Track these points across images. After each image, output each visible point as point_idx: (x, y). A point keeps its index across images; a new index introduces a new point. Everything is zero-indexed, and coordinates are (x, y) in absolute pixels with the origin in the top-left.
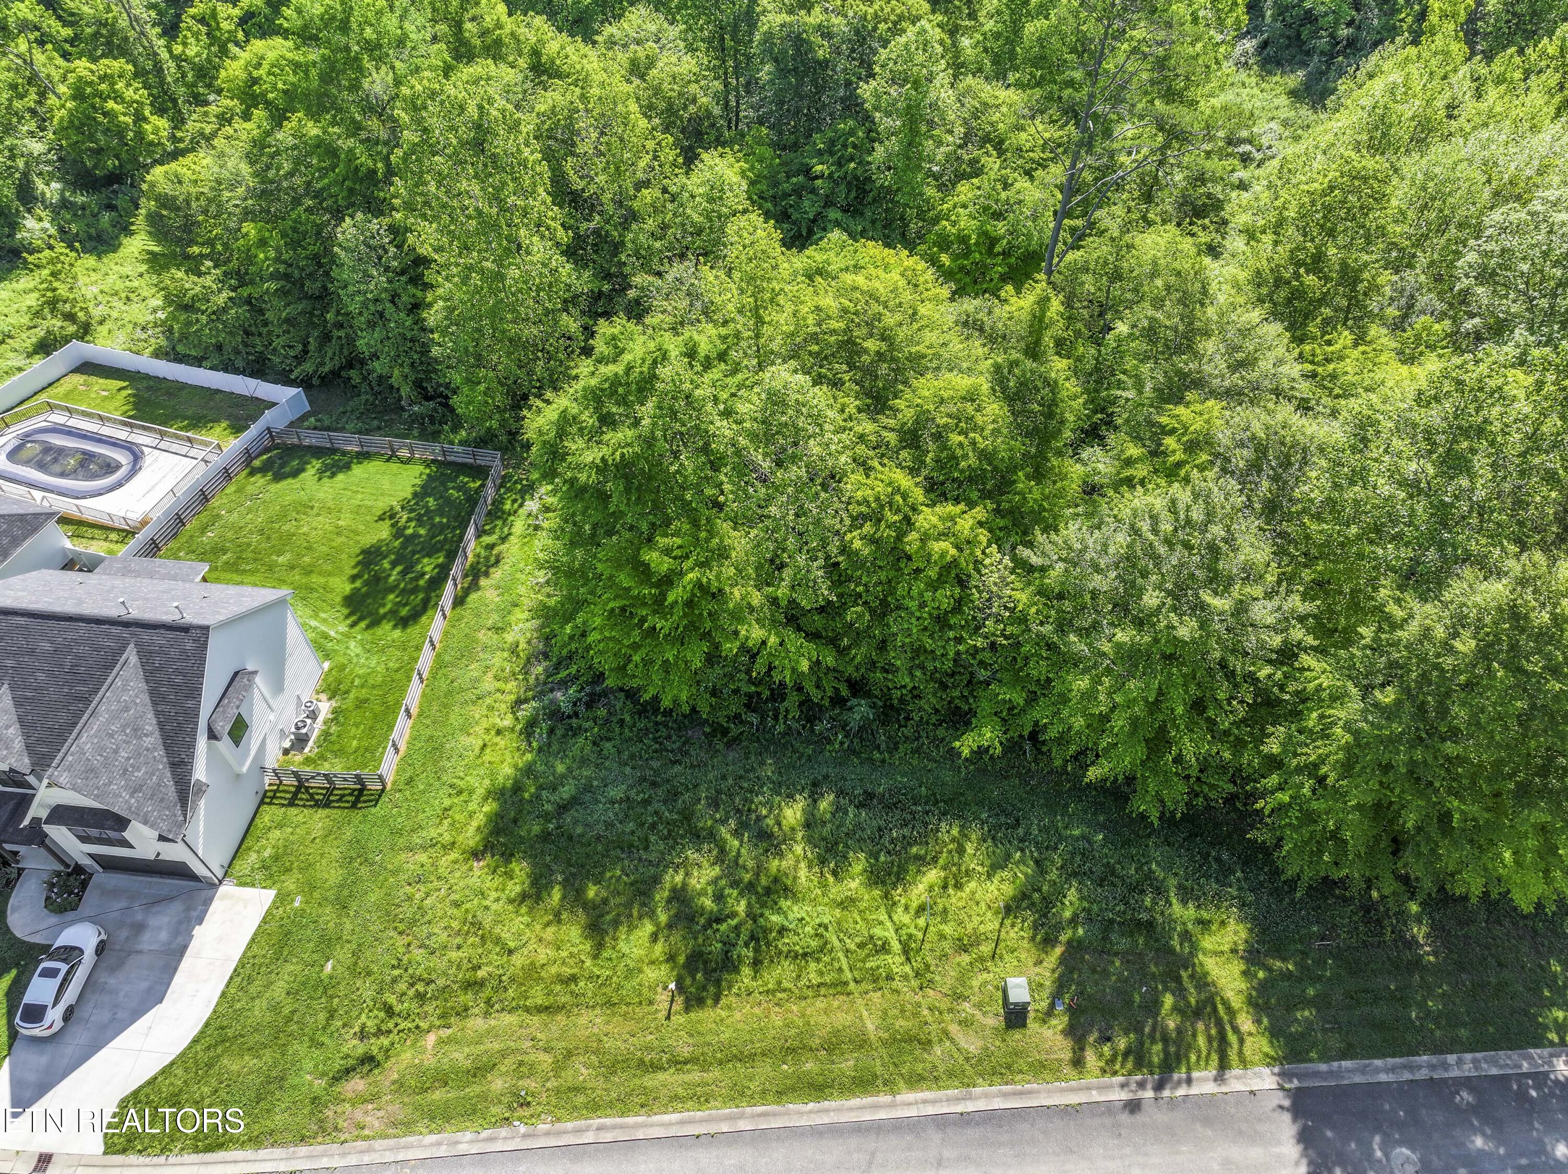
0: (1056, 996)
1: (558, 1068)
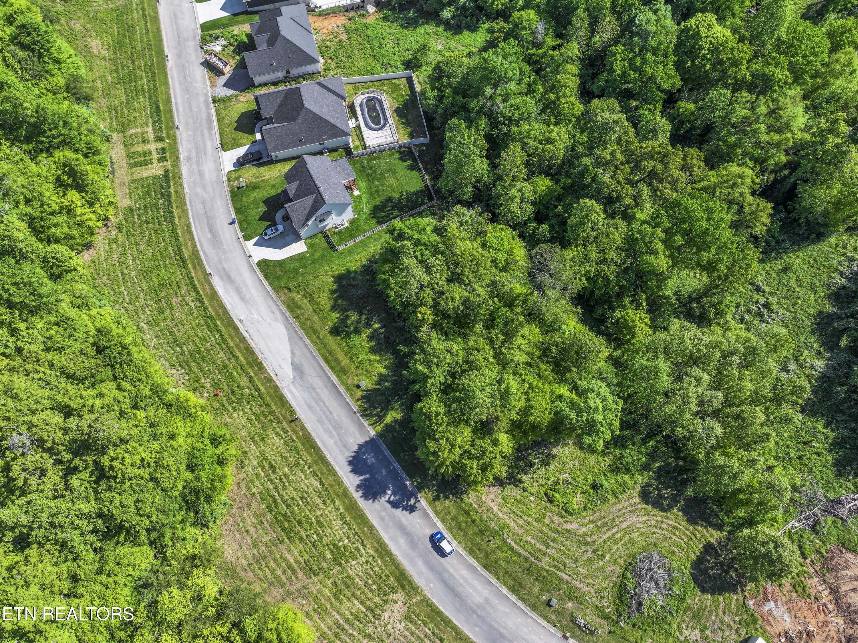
0: (367, 391)
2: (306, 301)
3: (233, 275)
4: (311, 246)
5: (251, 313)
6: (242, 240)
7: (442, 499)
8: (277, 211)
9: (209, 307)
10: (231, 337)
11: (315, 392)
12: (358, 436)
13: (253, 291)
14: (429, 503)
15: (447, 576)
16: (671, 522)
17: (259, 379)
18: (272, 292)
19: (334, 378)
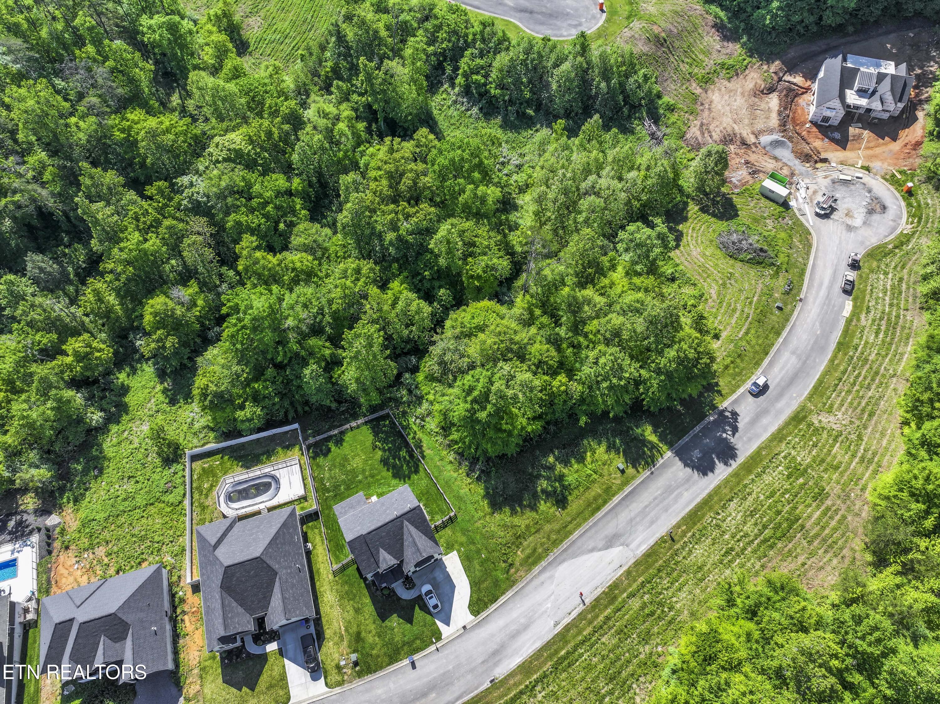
0: (627, 462)
1: (549, 539)
2: (525, 543)
3: (493, 646)
4: (450, 548)
5: (546, 612)
6: (439, 645)
7: (719, 388)
8: (399, 599)
9: (541, 672)
10: (580, 632)
11: (635, 518)
12: (675, 468)
13: (515, 614)
14: (725, 399)
15: (783, 384)
16: (690, 231)
17: (630, 585)
18: (515, 589)
19: (616, 499)
